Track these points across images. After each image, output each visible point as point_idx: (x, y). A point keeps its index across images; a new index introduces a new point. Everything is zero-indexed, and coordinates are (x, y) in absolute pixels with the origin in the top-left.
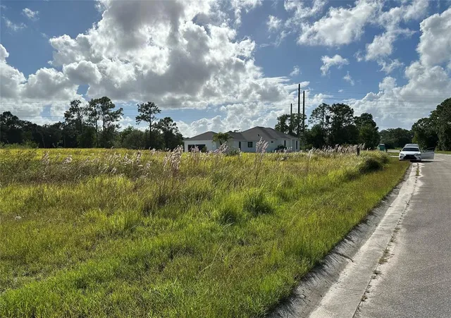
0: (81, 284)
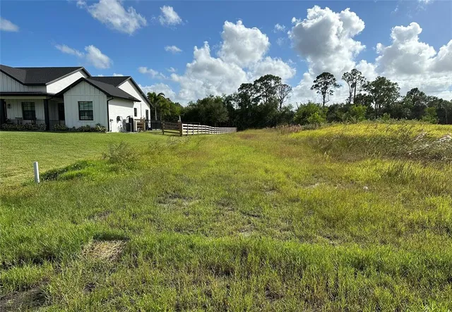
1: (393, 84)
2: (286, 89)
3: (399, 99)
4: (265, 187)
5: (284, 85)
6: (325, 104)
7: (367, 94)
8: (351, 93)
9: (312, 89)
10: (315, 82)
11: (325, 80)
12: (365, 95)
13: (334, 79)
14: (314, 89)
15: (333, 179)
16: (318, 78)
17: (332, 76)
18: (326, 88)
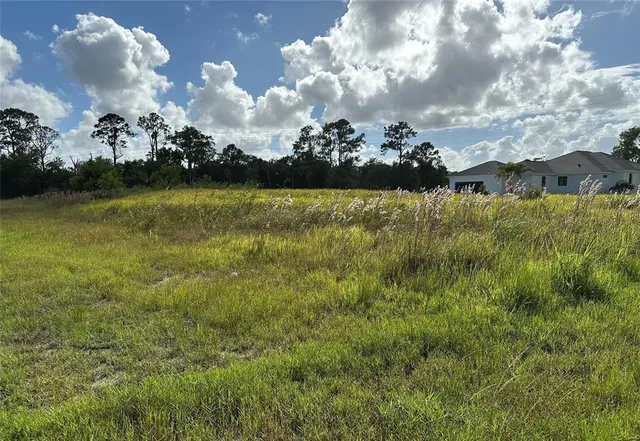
0: (298, 375)
1: (207, 138)
2: (49, 135)
3: (216, 157)
4: (88, 296)
5: (45, 128)
6: (117, 161)
7: (174, 148)
8: (152, 146)
9: (93, 136)
10: (96, 126)
11: (111, 124)
12: (170, 149)
13: (127, 125)
14: (97, 138)
15: (185, 268)
16: (101, 120)
17: (123, 120)
18: (115, 137)
